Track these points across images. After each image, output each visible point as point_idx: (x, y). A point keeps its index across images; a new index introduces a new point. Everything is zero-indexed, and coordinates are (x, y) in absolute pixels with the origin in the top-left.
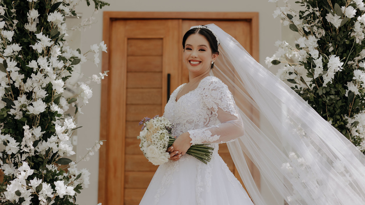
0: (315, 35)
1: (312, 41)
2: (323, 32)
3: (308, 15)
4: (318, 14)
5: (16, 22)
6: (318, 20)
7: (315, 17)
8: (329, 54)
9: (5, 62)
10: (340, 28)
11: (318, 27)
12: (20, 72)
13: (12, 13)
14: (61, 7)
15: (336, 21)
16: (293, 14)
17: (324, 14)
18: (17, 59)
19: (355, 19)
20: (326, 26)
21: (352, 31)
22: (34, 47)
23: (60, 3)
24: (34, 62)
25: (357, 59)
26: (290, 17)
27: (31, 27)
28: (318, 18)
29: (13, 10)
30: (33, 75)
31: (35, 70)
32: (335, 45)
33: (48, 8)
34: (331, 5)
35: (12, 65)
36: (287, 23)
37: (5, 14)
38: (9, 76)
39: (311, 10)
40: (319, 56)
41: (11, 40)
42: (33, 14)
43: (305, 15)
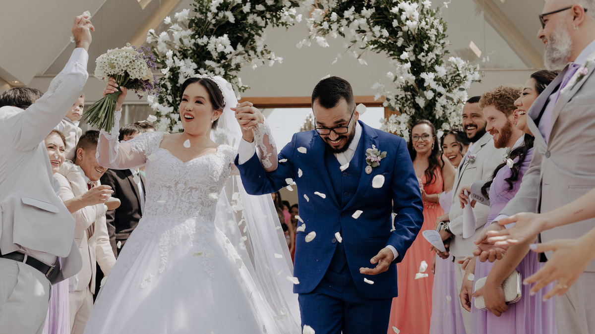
0: (407, 113)
1: (404, 118)
2: (413, 111)
3: (402, 98)
4: (409, 97)
6: (409, 102)
7: (407, 100)
10: (425, 108)
11: (410, 108)
13: (177, 101)
15: (421, 102)
16: (390, 97)
17: (413, 97)
19: (435, 99)
20: (416, 106)
28: (409, 100)
34: (417, 90)
37: (173, 101)
39: (403, 94)
40: (406, 129)
43: (399, 98)
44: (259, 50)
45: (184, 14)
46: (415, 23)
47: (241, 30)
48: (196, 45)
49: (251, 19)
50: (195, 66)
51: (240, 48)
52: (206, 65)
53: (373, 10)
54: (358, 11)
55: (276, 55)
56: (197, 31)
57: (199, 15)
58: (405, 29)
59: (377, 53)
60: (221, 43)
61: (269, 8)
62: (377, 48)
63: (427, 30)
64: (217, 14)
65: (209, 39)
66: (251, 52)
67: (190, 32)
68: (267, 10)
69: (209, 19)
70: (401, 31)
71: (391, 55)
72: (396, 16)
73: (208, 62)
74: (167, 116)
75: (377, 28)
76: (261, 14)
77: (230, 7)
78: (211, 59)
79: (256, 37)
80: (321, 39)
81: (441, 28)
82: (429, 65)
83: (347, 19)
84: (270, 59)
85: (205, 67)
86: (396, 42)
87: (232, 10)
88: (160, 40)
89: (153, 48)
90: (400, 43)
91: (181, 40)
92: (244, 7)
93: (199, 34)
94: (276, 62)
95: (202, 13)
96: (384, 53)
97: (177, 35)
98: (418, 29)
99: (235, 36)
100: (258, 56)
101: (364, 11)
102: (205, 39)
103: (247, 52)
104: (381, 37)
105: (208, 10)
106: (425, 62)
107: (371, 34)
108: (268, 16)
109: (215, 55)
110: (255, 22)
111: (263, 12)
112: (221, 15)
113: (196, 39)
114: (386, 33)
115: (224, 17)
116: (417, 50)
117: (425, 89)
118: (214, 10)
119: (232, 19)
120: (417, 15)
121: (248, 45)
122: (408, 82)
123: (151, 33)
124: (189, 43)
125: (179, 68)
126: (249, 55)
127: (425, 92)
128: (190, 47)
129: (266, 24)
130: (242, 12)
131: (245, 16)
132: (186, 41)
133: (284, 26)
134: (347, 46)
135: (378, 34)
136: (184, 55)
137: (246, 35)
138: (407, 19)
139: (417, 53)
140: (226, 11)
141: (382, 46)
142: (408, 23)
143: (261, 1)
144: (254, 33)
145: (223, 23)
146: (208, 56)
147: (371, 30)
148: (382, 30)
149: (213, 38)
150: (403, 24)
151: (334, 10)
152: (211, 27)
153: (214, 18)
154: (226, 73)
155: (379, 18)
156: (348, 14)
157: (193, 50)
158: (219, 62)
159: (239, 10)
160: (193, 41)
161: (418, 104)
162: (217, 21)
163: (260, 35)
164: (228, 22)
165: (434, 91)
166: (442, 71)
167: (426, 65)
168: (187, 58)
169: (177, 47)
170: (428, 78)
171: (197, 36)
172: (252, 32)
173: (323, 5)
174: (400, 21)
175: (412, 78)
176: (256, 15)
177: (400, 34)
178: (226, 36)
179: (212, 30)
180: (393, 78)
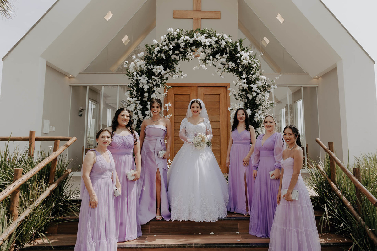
0: (243, 101)
2: (246, 100)
3: (241, 95)
4: (244, 94)
5: (140, 98)
7: (243, 95)
8: (248, 108)
9: (137, 112)
10: (251, 99)
12: (142, 115)
14: (155, 92)
15: (250, 97)
16: (236, 94)
17: (246, 94)
18: (141, 111)
19: (256, 96)
21: (256, 100)
22: (147, 107)
23: (155, 90)
24: (147, 112)
25: (257, 109)
26: (235, 95)
27: (145, 99)
29: (139, 94)
30: (147, 116)
31: (148, 114)
32: (250, 105)
33: (151, 92)
34: (249, 91)
35: (140, 113)
36: (234, 97)
38: (138, 117)
39: (242, 93)
41: (139, 104)
42: (146, 95)
43: (240, 94)
44: (177, 71)
45: (142, 55)
46: (247, 61)
47: (168, 62)
48: (148, 68)
49: (173, 57)
50: (147, 79)
51: (168, 70)
52: (152, 78)
53: (228, 55)
54: (222, 55)
55: (184, 73)
56: (148, 62)
57: (149, 55)
58: (243, 63)
59: (229, 73)
60: (159, 69)
61: (181, 52)
62: (229, 71)
63: (252, 64)
64: (157, 55)
65: (154, 66)
66: (173, 72)
67: (145, 63)
68: (180, 53)
69: (154, 57)
70: (241, 64)
71: (235, 74)
72: (238, 58)
73: (153, 77)
74: (134, 102)
75: (230, 63)
76: (177, 55)
77: (163, 52)
78: (154, 75)
79: (175, 65)
80: (203, 66)
81: (258, 64)
82: (253, 80)
83: (217, 59)
84: (181, 75)
85: (152, 79)
86: (238, 69)
87: (164, 53)
88: (130, 66)
89: (127, 69)
90: (240, 70)
91: (140, 66)
92: (170, 52)
93: (149, 64)
94: (184, 77)
95: (150, 54)
96: (232, 73)
97: (138, 64)
98: (248, 63)
99: (166, 65)
100: (176, 73)
101: (224, 55)
102: (152, 66)
103: (171, 72)
104: (232, 67)
105: (153, 52)
106: (251, 79)
107: (227, 65)
108: (181, 56)
109: (156, 74)
110: (175, 59)
111: (178, 54)
112: (159, 55)
113: (147, 66)
114: (234, 65)
115: (161, 56)
116: (248, 73)
117: (252, 91)
118: (156, 53)
119: (164, 57)
120: (248, 57)
121: (172, 70)
122: (244, 88)
123: (126, 63)
124: (144, 68)
125: (140, 80)
126: (172, 73)
127: (252, 93)
128: (145, 70)
129: (180, 59)
130: (169, 54)
131: (170, 56)
132: (143, 67)
133: (188, 60)
134: (217, 70)
135: (231, 66)
136: (142, 73)
137: (170, 64)
138: (244, 59)
139: (248, 74)
140: (162, 53)
141: (231, 70)
142: (244, 61)
143: (177, 49)
144: (174, 64)
145: (160, 59)
146: (153, 74)
147: (228, 64)
148: (232, 64)
149: (155, 66)
150: (242, 61)
151: (211, 55)
152: (154, 60)
153: (156, 56)
154: (161, 81)
155: (230, 58)
156: (217, 56)
157: (146, 71)
158: (158, 76)
159: (167, 53)
160: (146, 67)
161: (248, 97)
162: (157, 58)
163: (177, 65)
164: (163, 58)
165: (256, 92)
166: (259, 83)
167: (252, 80)
168: (143, 75)
169: (139, 69)
170: (254, 87)
171: (148, 65)
172: (173, 63)
173: (206, 52)
174: (240, 60)
175: (246, 86)
176: (175, 55)
177: (240, 66)
178: (161, 65)
179: (155, 62)
180: (235, 84)
